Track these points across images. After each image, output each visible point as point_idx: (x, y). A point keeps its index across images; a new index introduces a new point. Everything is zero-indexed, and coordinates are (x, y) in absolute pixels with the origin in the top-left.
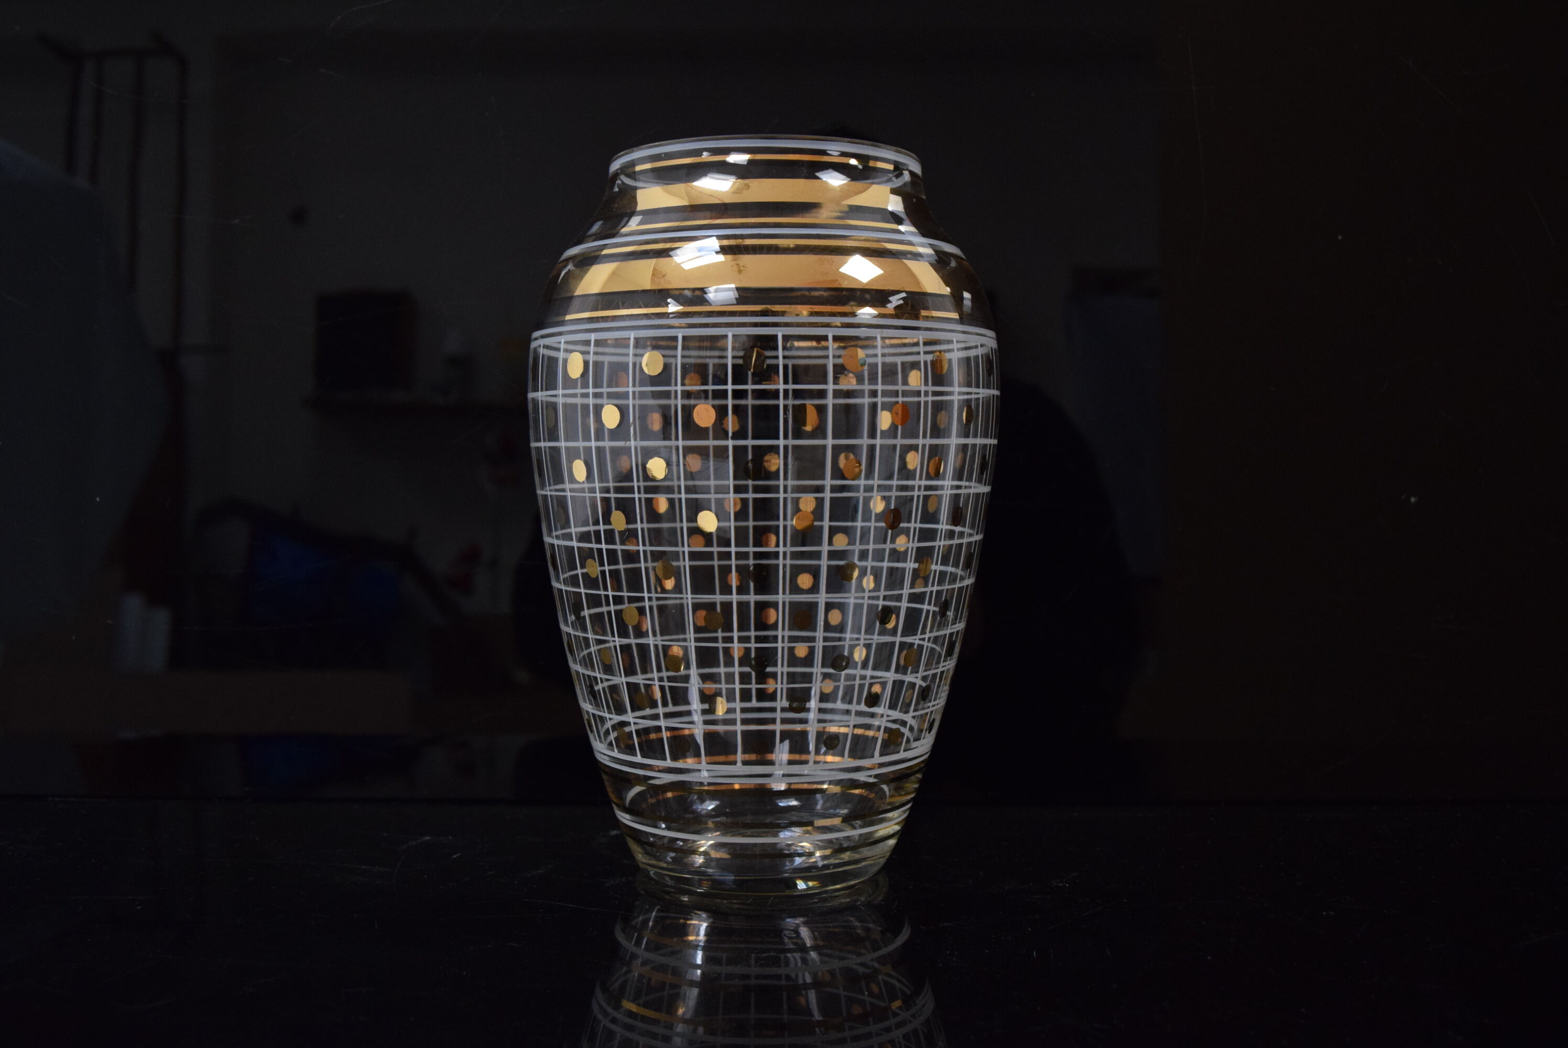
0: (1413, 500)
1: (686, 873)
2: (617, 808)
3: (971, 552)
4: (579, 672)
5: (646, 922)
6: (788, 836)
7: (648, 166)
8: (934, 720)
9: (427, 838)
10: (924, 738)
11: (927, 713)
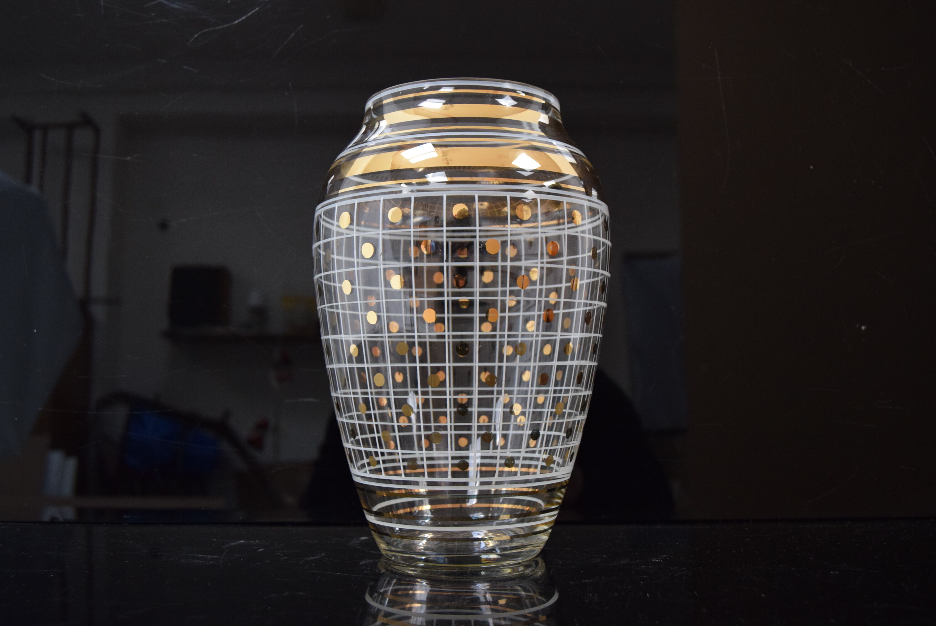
0: (863, 328)
1: (412, 554)
2: (367, 513)
3: (596, 343)
4: (344, 422)
5: (386, 592)
6: (479, 532)
7: (391, 100)
8: (573, 453)
9: (242, 541)
10: (567, 466)
11: (569, 448)
